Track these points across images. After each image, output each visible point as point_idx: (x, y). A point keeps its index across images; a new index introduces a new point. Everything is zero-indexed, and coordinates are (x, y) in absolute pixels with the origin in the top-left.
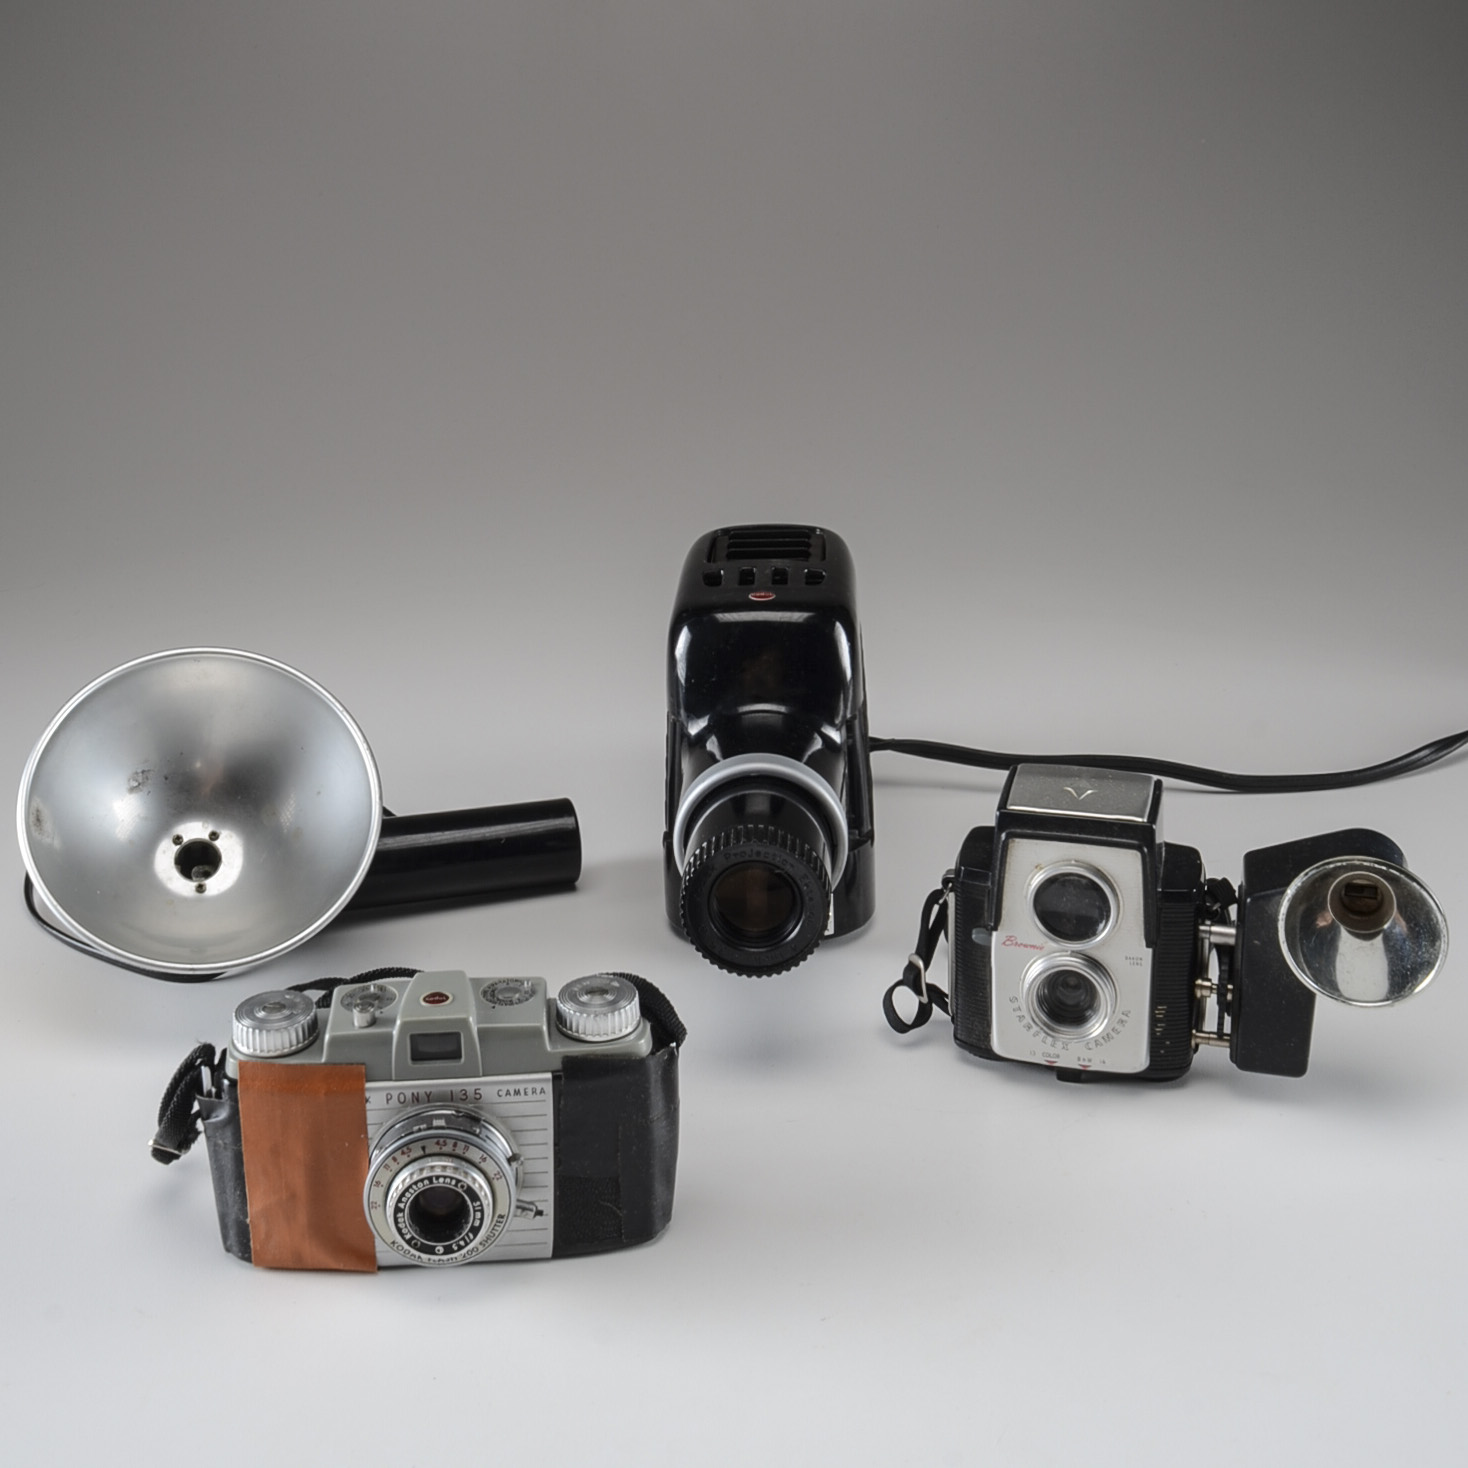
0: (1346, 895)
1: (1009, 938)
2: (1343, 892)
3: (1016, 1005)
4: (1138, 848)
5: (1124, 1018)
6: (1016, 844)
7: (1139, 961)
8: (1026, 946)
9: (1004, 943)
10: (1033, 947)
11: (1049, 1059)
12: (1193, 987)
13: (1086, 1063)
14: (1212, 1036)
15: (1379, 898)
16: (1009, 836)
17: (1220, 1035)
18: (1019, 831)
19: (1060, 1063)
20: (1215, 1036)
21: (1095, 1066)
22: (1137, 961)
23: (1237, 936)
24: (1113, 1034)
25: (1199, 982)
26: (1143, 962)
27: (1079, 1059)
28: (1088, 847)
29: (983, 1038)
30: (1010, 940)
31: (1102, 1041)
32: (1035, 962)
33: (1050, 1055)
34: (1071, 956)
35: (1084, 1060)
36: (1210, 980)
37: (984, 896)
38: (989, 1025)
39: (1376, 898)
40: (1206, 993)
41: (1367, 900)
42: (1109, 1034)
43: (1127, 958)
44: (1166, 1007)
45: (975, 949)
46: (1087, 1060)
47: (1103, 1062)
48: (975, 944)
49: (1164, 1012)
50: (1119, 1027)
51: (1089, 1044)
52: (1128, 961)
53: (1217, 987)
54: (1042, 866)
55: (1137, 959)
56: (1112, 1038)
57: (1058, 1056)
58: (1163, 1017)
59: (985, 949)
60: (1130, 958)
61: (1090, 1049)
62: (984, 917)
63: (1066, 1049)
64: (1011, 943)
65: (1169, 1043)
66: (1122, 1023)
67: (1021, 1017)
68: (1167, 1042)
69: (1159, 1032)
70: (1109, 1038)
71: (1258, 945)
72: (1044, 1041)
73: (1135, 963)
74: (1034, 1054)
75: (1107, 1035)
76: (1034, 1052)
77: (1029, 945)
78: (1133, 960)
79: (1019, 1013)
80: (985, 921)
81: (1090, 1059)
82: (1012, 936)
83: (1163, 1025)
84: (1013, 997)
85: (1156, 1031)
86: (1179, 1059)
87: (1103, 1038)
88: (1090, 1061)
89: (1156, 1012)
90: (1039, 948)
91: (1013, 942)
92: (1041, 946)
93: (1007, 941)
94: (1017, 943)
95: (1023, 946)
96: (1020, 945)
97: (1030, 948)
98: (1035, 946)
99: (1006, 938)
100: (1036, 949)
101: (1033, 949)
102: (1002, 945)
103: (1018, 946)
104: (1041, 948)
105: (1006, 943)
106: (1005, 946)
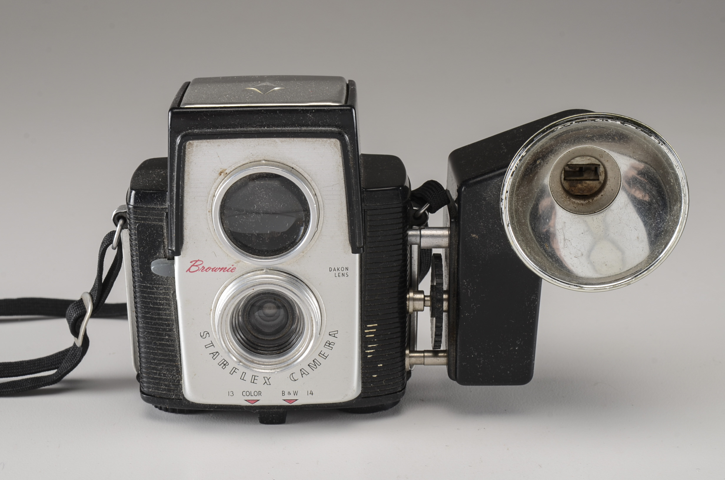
0: (565, 179)
1: (194, 263)
2: (563, 177)
3: (207, 341)
4: (339, 136)
5: (331, 339)
6: (194, 148)
7: (345, 272)
8: (214, 270)
9: (189, 270)
10: (223, 269)
11: (250, 398)
12: (403, 301)
13: (292, 397)
14: (426, 354)
15: (602, 178)
16: (186, 138)
17: (435, 353)
18: (196, 131)
19: (264, 401)
20: (430, 354)
21: (303, 400)
22: (342, 272)
23: (450, 236)
24: (320, 359)
25: (411, 295)
26: (349, 272)
27: (283, 393)
28: (278, 140)
29: (173, 387)
31: (308, 369)
32: (226, 287)
33: (250, 394)
34: (266, 273)
35: (289, 393)
36: (422, 292)
37: (161, 220)
38: (179, 372)
39: (598, 180)
40: (419, 305)
41: (588, 182)
42: (315, 360)
43: (331, 269)
44: (378, 325)
45: (156, 286)
46: (292, 394)
47: (310, 394)
48: (156, 278)
49: (375, 330)
50: (326, 351)
51: (293, 374)
52: (333, 272)
53: (430, 298)
54: (227, 171)
55: (343, 269)
56: (319, 364)
57: (260, 393)
58: (374, 336)
59: (168, 281)
60: (334, 268)
61: (295, 380)
62: (164, 242)
63: (268, 383)
64: (197, 268)
65: (381, 365)
66: (330, 346)
67: (214, 354)
68: (379, 364)
69: (370, 353)
70: (315, 365)
71: (476, 238)
72: (242, 378)
73: (341, 274)
74: (232, 395)
75: (314, 361)
76: (232, 392)
77: (218, 268)
78: (338, 269)
79: (212, 350)
80: (164, 247)
81: (295, 392)
82: (198, 260)
83: (375, 345)
84: (204, 332)
85: (367, 352)
86: (393, 383)
87: (309, 365)
88: (296, 394)
89: (366, 331)
90: (230, 270)
91: (201, 267)
92: (232, 267)
93: (192, 266)
94: (203, 267)
95: (211, 270)
96: (208, 270)
97: (220, 271)
98: (226, 268)
99: (191, 262)
100: (227, 271)
101: (223, 271)
102: (187, 271)
103: (206, 270)
104: (232, 269)
105: (191, 268)
106: (190, 272)
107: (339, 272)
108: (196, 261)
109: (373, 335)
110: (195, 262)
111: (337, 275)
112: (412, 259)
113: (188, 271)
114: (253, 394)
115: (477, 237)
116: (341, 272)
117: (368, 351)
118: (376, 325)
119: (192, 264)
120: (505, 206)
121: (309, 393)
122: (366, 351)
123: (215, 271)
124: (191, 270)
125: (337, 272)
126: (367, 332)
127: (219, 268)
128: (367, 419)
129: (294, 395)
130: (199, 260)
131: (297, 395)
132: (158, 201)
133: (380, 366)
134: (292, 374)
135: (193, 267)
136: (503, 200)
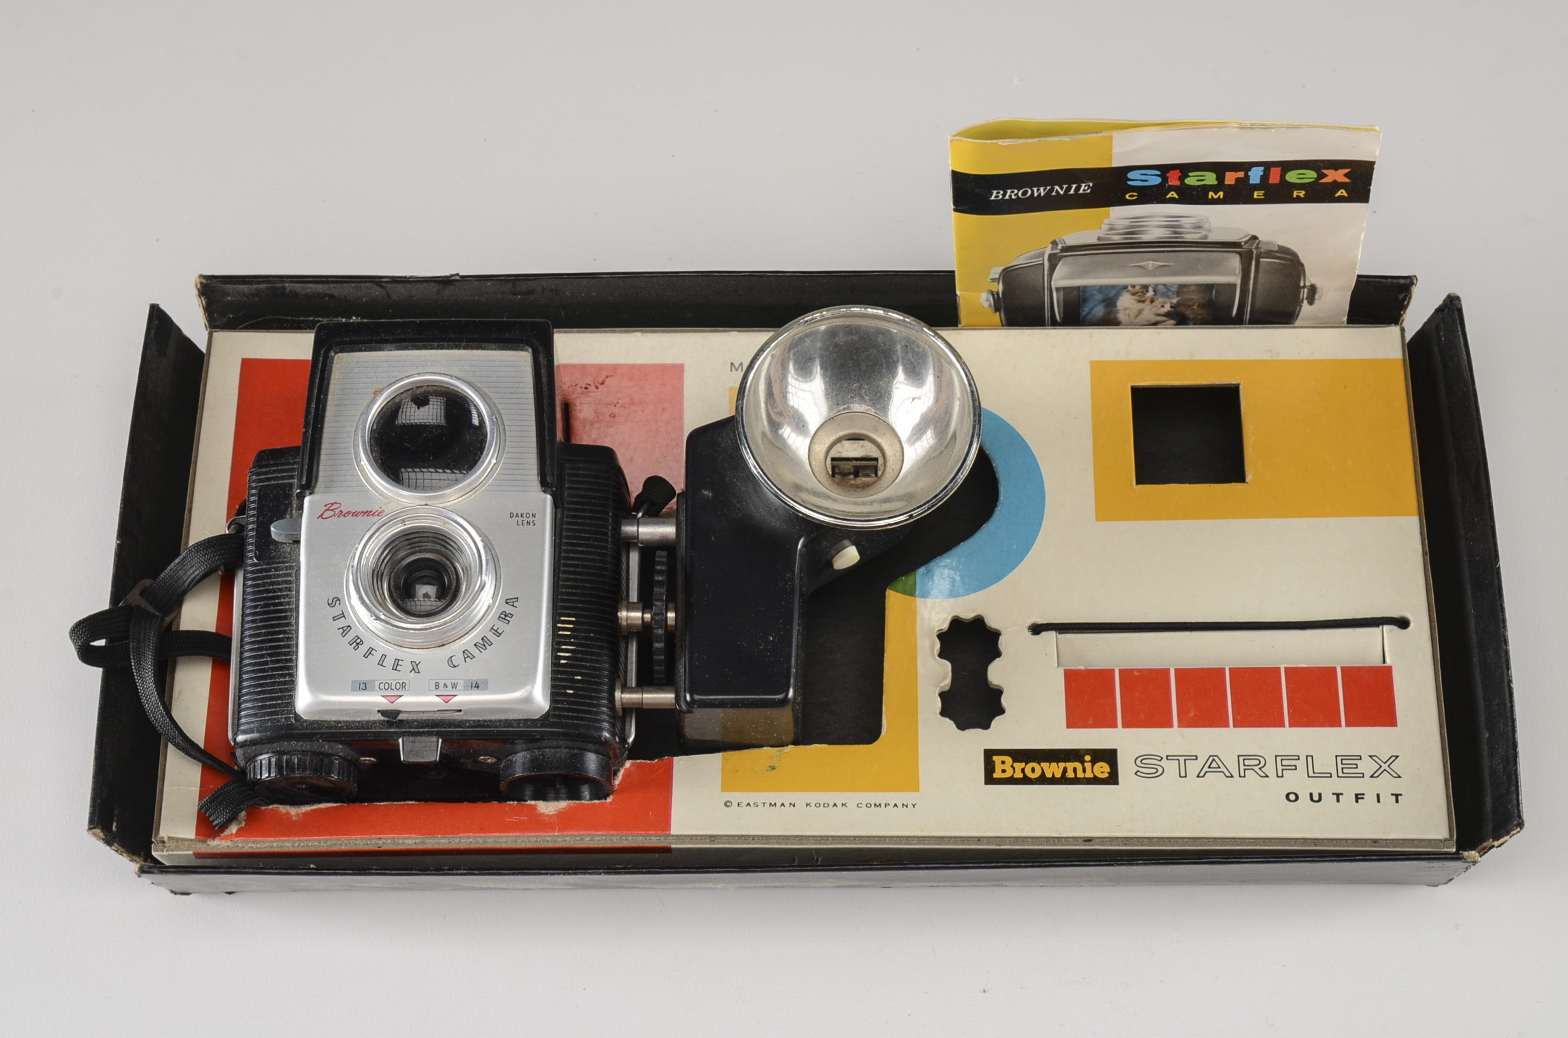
1: (330, 507)
3: (337, 610)
6: (342, 361)
7: (531, 519)
8: (355, 514)
9: (321, 516)
21: (463, 695)
22: (528, 519)
26: (536, 520)
30: (332, 510)
31: (475, 651)
42: (485, 638)
43: (512, 514)
44: (577, 621)
45: (274, 566)
46: (450, 687)
47: (475, 687)
48: (276, 554)
49: (571, 627)
50: (501, 626)
52: (515, 519)
55: (528, 515)
56: (490, 644)
57: (404, 685)
58: (571, 634)
59: (291, 556)
60: (517, 513)
61: (455, 667)
62: (292, 504)
63: (414, 663)
65: (580, 678)
67: (344, 629)
68: (577, 676)
69: (565, 658)
71: (709, 496)
72: (380, 663)
73: (525, 522)
74: (364, 688)
75: (482, 639)
78: (522, 516)
79: (342, 623)
80: (292, 511)
81: (454, 683)
83: (571, 648)
84: (333, 600)
85: (560, 656)
87: (475, 645)
88: (454, 688)
89: (559, 625)
90: (377, 513)
91: (337, 511)
92: (380, 510)
93: (325, 511)
94: (341, 511)
95: (351, 515)
96: (347, 514)
97: (363, 516)
98: (371, 511)
99: (325, 506)
100: (373, 515)
101: (367, 516)
102: (318, 518)
103: (344, 516)
104: (380, 513)
105: (325, 514)
106: (322, 518)
107: (522, 519)
108: (333, 504)
109: (569, 633)
110: (330, 505)
111: (520, 523)
113: (320, 518)
114: (393, 687)
115: (710, 494)
116: (526, 519)
117: (562, 653)
118: (575, 620)
119: (326, 508)
121: (474, 685)
122: (558, 652)
123: (356, 516)
124: (324, 516)
125: (520, 519)
127: (362, 512)
129: (453, 687)
130: (336, 503)
131: (456, 688)
132: (291, 455)
133: (578, 679)
134: (451, 657)
135: (327, 512)
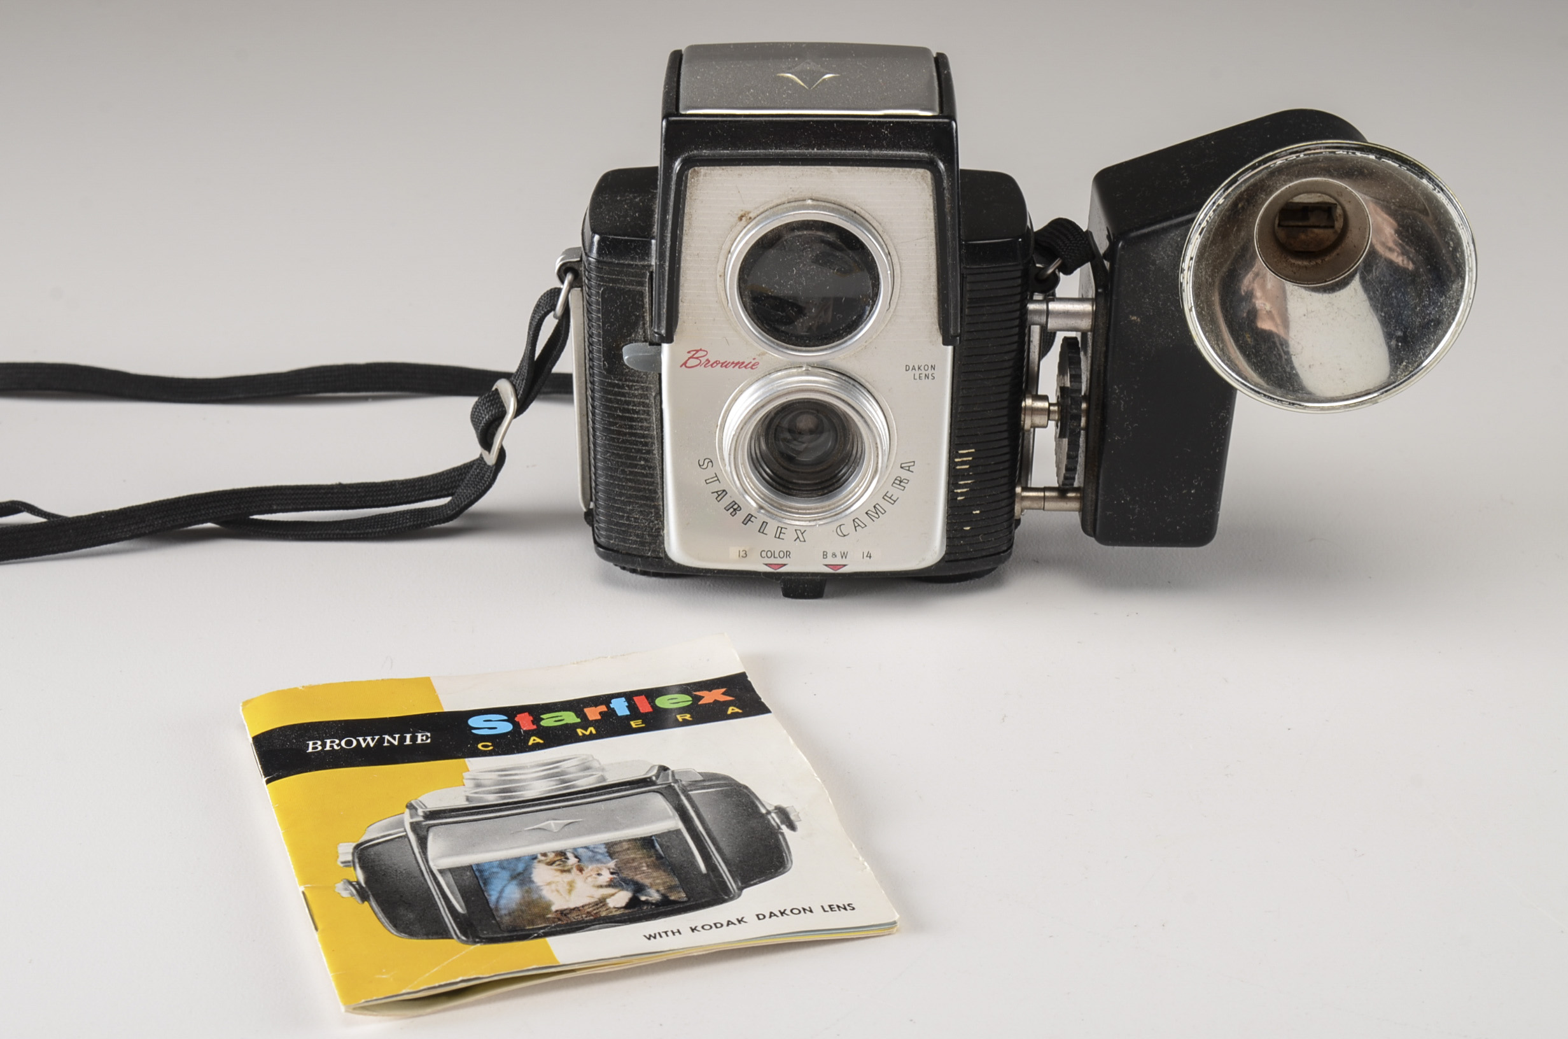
0: (1279, 225)
1: (694, 354)
2: (1277, 222)
3: (709, 473)
4: (930, 165)
5: (904, 474)
6: (701, 178)
7: (930, 372)
8: (725, 365)
9: (685, 364)
10: (739, 364)
11: (772, 561)
12: (1016, 412)
13: (838, 561)
14: (1048, 494)
15: (1339, 225)
16: (688, 164)
17: (1062, 491)
18: (705, 152)
19: (793, 566)
20: (1054, 494)
21: (855, 565)
22: (926, 372)
23: (1095, 315)
24: (885, 505)
25: (1028, 402)
26: (936, 373)
27: (825, 555)
28: (834, 170)
29: (648, 539)
30: (695, 358)
31: (866, 519)
32: (741, 392)
33: (773, 555)
34: (808, 373)
35: (834, 555)
36: (1045, 398)
37: (642, 284)
38: (659, 515)
39: (1333, 227)
40: (1039, 419)
41: (1316, 230)
42: (877, 506)
43: (908, 367)
44: (976, 450)
45: (628, 383)
46: (839, 555)
47: (867, 556)
48: (629, 371)
49: (970, 458)
50: (895, 492)
51: (842, 527)
52: (911, 373)
53: (1058, 408)
54: (752, 215)
55: (926, 368)
56: (883, 512)
57: (788, 553)
58: (969, 467)
59: (647, 377)
60: (914, 366)
61: (845, 536)
62: (644, 317)
63: (802, 539)
64: (697, 362)
65: (978, 512)
66: (902, 484)
67: (719, 493)
68: (975, 511)
69: (962, 494)
70: (877, 513)
71: (1137, 322)
72: (761, 531)
73: (923, 376)
74: (745, 555)
75: (875, 507)
76: (744, 552)
77: (731, 362)
78: (919, 368)
79: (717, 487)
80: (644, 324)
81: (844, 553)
82: (699, 349)
83: (969, 482)
84: (705, 460)
85: (957, 493)
86: (995, 539)
87: (867, 513)
88: (844, 557)
89: (957, 460)
90: (750, 365)
91: (703, 360)
92: (753, 362)
93: (689, 358)
94: (708, 361)
95: (720, 365)
96: (715, 364)
97: (734, 367)
98: (743, 363)
99: (689, 352)
100: (745, 367)
101: (739, 368)
102: (681, 366)
103: (712, 365)
104: (753, 365)
105: (689, 362)
106: (686, 367)
107: (920, 372)
108: (697, 351)
109: (967, 467)
110: (695, 352)
111: (917, 377)
112: (1031, 343)
113: (684, 366)
114: (777, 555)
115: (1139, 320)
116: (924, 372)
117: (959, 491)
118: (973, 450)
119: (690, 355)
120: (1187, 279)
121: (865, 555)
122: (955, 491)
123: (726, 366)
124: (687, 365)
125: (917, 373)
126: (959, 462)
127: (733, 363)
128: (951, 592)
129: (842, 557)
130: (701, 350)
131: (846, 557)
132: (637, 254)
133: (976, 514)
134: (840, 526)
135: (691, 360)
136: (1184, 270)
